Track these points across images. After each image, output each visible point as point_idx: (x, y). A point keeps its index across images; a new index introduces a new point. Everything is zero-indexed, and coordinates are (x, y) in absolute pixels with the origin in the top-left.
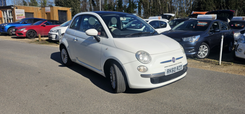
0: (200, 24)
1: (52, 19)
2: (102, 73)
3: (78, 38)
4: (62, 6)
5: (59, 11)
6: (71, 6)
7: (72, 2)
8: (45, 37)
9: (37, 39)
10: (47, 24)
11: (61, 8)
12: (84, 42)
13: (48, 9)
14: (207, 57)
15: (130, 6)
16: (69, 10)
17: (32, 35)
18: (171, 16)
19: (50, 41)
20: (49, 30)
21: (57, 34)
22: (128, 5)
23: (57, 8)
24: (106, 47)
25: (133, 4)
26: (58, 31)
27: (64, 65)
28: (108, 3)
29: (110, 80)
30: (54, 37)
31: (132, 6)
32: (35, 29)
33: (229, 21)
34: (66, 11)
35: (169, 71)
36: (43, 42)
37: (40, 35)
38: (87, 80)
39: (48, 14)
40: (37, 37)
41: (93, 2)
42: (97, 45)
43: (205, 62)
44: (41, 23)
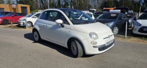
0: (112, 15)
1: (17, 12)
2: (66, 46)
3: (47, 25)
4: (24, 4)
5: (22, 7)
6: (29, 4)
7: (30, 2)
8: (15, 23)
9: (10, 25)
10: (15, 15)
11: (23, 5)
12: (52, 27)
13: (14, 6)
14: (118, 34)
15: (65, 4)
16: (28, 7)
17: (5, 22)
18: (94, 11)
19: (19, 26)
20: (18, 20)
21: (24, 22)
22: (64, 3)
23: (20, 6)
24: (69, 30)
25: (67, 3)
26: (25, 20)
27: (36, 42)
28: (52, 2)
29: (71, 50)
30: (22, 24)
31: (67, 4)
32: (8, 19)
33: (126, 13)
34: (26, 7)
35: (107, 43)
36: (14, 27)
37: (12, 23)
38: (55, 51)
39: (14, 9)
40: (10, 24)
41: (42, 1)
42: (62, 29)
43: (117, 36)
44: (11, 15)
